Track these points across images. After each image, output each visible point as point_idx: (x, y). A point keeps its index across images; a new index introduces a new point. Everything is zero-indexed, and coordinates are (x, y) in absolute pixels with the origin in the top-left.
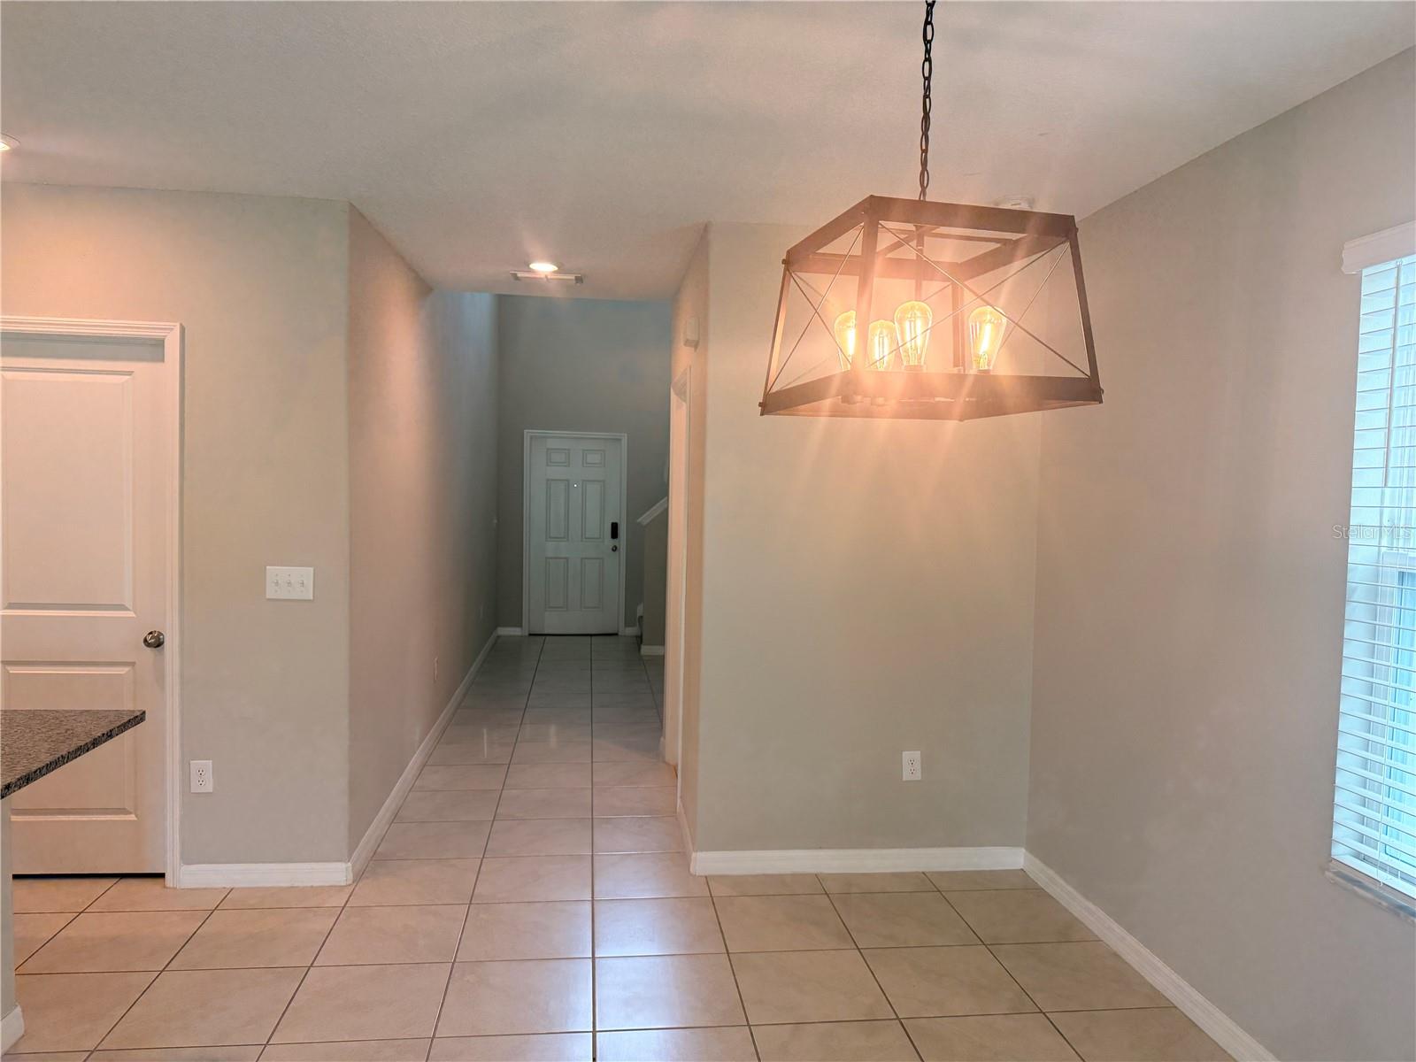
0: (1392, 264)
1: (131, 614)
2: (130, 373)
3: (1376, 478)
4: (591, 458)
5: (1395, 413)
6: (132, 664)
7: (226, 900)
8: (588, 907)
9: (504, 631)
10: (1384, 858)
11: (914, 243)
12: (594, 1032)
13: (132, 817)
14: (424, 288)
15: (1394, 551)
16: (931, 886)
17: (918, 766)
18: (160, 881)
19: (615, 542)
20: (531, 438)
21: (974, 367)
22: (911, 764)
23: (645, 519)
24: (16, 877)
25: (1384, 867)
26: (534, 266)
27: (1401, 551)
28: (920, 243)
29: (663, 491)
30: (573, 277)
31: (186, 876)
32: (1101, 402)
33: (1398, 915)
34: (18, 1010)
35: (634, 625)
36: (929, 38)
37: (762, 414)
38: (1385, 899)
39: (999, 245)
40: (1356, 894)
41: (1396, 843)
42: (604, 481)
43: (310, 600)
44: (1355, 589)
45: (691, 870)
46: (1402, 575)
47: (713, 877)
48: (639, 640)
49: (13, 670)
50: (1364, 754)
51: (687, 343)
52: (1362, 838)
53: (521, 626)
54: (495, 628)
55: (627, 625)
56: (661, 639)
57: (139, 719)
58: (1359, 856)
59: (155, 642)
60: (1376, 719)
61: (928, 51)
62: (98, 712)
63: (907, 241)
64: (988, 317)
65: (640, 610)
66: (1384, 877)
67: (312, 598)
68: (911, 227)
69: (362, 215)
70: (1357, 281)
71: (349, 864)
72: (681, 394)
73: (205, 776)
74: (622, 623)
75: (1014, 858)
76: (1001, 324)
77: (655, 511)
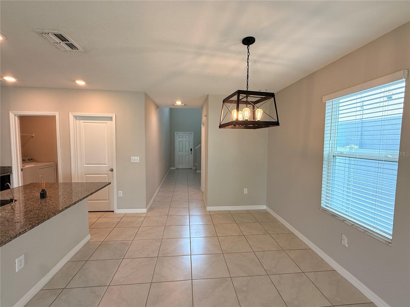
0: (332, 100)
1: (108, 165)
2: (107, 123)
3: (329, 139)
4: (187, 137)
5: (332, 127)
6: (108, 174)
7: (125, 215)
8: (188, 216)
9: (171, 168)
10: (330, 206)
11: (246, 98)
12: (190, 238)
13: (108, 201)
14: (157, 107)
15: (332, 152)
16: (248, 212)
17: (247, 191)
18: (113, 212)
19: (191, 152)
20: (176, 133)
21: (257, 120)
22: (246, 191)
23: (197, 148)
24: (89, 212)
25: (330, 208)
26: (177, 103)
27: (333, 152)
28: (247, 98)
29: (200, 143)
30: (184, 104)
31: (117, 211)
32: (279, 126)
33: (333, 216)
34: (90, 234)
35: (195, 167)
36: (248, 62)
37: (219, 128)
38: (331, 214)
39: (261, 98)
40: (326, 213)
41: (333, 204)
42: (189, 141)
43: (138, 163)
44: (325, 158)
45: (206, 209)
46: (333, 156)
47: (210, 211)
48: (196, 170)
49: (87, 175)
50: (327, 188)
51: (204, 116)
52: (326, 203)
53: (174, 167)
54: (170, 167)
55: (194, 167)
56: (200, 170)
57: (110, 183)
58: (326, 206)
59: (112, 170)
60: (329, 182)
61: (248, 64)
62: (102, 182)
63: (245, 98)
64: (259, 111)
65: (196, 164)
66: (330, 210)
67: (139, 162)
68: (245, 95)
69: (147, 94)
70: (325, 103)
71: (146, 209)
72: (203, 125)
73: (121, 193)
74: (193, 167)
75: (264, 207)
76: (261, 112)
77: (199, 146)
